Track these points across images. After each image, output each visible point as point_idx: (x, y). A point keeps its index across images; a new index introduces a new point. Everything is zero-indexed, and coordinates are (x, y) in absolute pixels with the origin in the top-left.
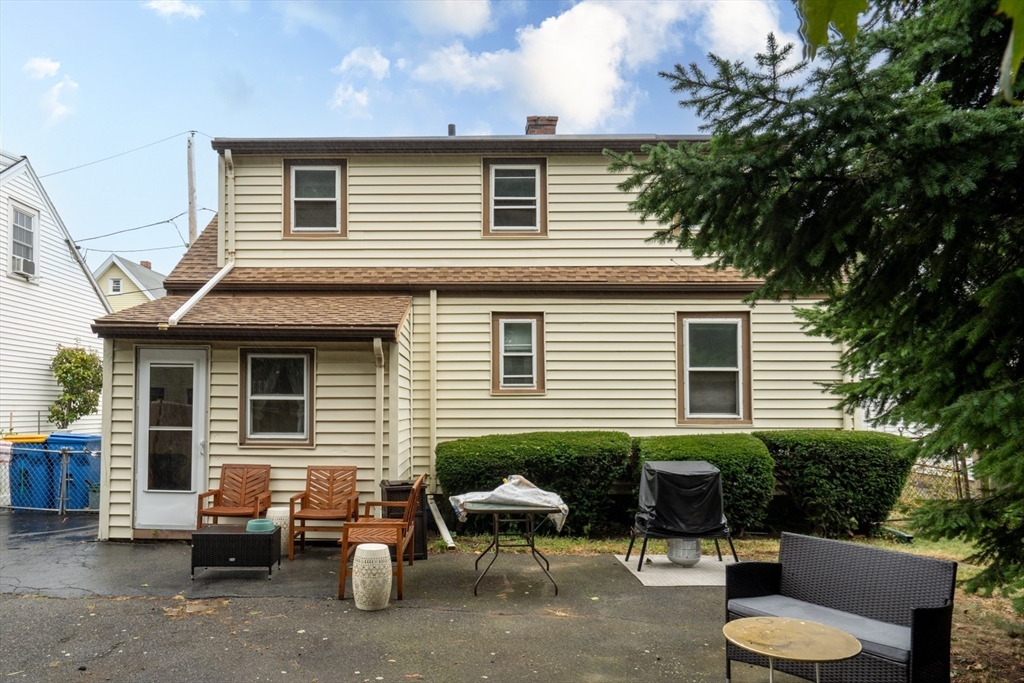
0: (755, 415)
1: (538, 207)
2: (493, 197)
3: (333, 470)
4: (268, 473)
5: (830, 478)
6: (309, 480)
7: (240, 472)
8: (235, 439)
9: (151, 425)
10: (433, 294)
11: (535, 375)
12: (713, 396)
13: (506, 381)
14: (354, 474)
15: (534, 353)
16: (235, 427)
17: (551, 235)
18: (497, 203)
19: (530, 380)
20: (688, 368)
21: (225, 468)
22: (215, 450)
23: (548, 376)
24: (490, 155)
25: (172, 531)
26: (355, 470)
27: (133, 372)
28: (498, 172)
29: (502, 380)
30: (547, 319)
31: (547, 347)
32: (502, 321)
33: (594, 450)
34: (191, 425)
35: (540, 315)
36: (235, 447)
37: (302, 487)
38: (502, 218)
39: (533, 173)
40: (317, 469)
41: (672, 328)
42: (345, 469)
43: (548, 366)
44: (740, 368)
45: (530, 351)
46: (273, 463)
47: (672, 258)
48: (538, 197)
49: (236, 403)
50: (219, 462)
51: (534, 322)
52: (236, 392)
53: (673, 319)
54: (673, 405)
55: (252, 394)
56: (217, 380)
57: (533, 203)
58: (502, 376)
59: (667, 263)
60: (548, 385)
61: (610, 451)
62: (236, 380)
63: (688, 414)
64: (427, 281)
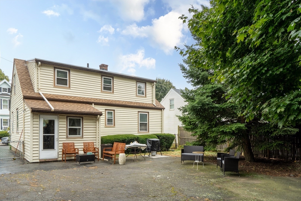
0: (150, 131)
1: (112, 87)
2: (103, 84)
3: (89, 143)
4: (74, 144)
5: (165, 141)
6: (84, 145)
7: (67, 144)
8: (65, 137)
9: (44, 134)
10: (93, 104)
11: (113, 123)
12: (143, 127)
13: (108, 124)
14: (93, 144)
15: (113, 118)
16: (65, 134)
17: (114, 93)
18: (104, 85)
19: (112, 124)
20: (139, 122)
21: (63, 143)
22: (60, 139)
23: (116, 123)
24: (103, 74)
25: (49, 159)
26: (93, 143)
27: (39, 121)
28: (104, 78)
29: (107, 124)
30: (116, 111)
31: (116, 117)
32: (107, 111)
33: (133, 138)
34: (54, 134)
35: (114, 110)
36: (65, 139)
37: (83, 147)
38: (105, 88)
39: (111, 79)
40: (85, 143)
41: (137, 114)
42: (91, 143)
43: (116, 121)
44: (147, 122)
45: (112, 118)
46: (75, 142)
47: (136, 100)
48: (112, 85)
49: (65, 129)
50: (62, 142)
51: (113, 112)
52: (65, 126)
53: (137, 113)
54: (137, 129)
55: (69, 126)
56: (60, 123)
57: (111, 86)
58: (107, 123)
59: (135, 101)
60: (116, 125)
61: (135, 138)
62: (65, 123)
63: (139, 131)
64: (91, 101)
